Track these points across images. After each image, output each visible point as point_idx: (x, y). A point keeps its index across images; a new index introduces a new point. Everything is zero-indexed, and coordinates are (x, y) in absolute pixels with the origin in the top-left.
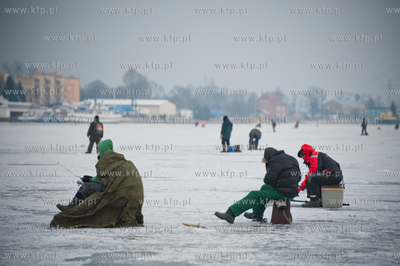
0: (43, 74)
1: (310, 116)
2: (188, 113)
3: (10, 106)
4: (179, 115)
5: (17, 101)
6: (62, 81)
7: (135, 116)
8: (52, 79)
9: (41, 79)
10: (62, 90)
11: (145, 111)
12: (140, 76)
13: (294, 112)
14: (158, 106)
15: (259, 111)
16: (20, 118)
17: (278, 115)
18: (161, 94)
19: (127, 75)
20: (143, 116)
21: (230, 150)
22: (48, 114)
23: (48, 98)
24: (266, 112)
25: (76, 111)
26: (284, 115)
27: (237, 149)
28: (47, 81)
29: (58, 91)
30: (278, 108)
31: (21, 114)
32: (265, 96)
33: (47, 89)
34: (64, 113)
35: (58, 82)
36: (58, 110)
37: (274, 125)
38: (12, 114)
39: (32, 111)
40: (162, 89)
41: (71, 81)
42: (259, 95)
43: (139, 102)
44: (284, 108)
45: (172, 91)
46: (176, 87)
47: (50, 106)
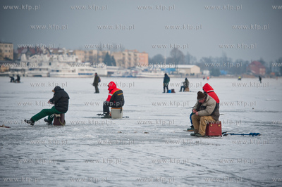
0: (128, 51)
1: (280, 74)
2: (207, 72)
3: (107, 69)
4: (202, 74)
5: (111, 65)
6: (138, 54)
7: (177, 74)
8: (132, 54)
9: (126, 54)
10: (138, 59)
11: (183, 71)
12: (180, 52)
13: (271, 71)
14: (190, 69)
15: (249, 71)
16: (112, 75)
17: (261, 73)
18: (195, 62)
19: (172, 51)
20: (181, 74)
21: (168, 91)
22: (127, 73)
23: (130, 64)
24: (254, 72)
25: (143, 71)
26: (264, 73)
27: (173, 91)
28: (130, 55)
29: (135, 60)
30: (261, 70)
31: (113, 73)
32: (253, 63)
33: (130, 59)
34: (136, 72)
35: (135, 55)
36: (133, 71)
37: (260, 79)
38: (109, 73)
39: (119, 71)
40: (195, 59)
41: (144, 55)
42: (250, 62)
43: (179, 66)
44: (264, 70)
45: (201, 60)
46: (203, 58)
47: (129, 68)
